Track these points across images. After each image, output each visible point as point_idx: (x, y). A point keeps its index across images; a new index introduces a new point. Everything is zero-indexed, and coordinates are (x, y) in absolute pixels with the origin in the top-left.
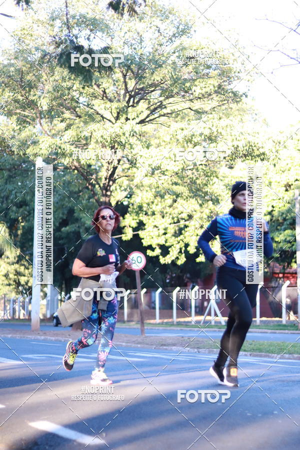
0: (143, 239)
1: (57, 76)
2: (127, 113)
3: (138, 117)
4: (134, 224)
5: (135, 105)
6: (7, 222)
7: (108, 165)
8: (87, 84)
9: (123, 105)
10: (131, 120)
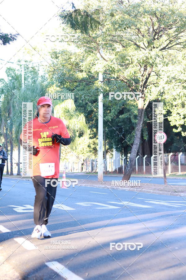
0: (170, 122)
1: (108, 22)
2: (153, 43)
3: (160, 46)
4: (164, 112)
5: (159, 37)
6: (86, 113)
7: (142, 77)
8: (127, 26)
9: (151, 39)
10: (156, 48)
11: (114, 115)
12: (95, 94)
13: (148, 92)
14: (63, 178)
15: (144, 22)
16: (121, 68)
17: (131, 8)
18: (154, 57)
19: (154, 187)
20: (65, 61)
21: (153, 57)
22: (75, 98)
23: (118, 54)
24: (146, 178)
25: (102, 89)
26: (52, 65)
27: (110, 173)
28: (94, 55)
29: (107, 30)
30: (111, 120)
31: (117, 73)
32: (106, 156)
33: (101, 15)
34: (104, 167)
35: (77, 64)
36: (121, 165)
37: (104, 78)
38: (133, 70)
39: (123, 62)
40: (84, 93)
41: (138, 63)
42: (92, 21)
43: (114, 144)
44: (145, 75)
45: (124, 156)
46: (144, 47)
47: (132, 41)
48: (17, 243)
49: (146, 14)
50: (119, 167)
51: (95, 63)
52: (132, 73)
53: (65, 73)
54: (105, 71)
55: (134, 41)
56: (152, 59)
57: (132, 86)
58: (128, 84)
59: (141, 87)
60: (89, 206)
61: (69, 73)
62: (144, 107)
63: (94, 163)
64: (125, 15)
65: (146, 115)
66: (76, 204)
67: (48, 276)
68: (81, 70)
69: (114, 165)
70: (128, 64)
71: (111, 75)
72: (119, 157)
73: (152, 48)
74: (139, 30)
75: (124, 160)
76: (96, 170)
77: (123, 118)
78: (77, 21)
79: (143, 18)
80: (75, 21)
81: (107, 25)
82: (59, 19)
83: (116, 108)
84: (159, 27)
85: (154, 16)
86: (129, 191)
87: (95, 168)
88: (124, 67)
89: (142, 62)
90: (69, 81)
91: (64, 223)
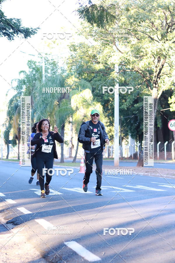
1: (124, 16)
2: (166, 37)
3: (173, 38)
5: (172, 30)
6: (103, 102)
7: (156, 68)
8: (142, 20)
9: (164, 32)
10: (169, 41)
11: (130, 104)
12: (111, 84)
13: (161, 82)
14: (81, 163)
15: (157, 16)
16: (136, 60)
17: (145, 3)
18: (168, 49)
19: (167, 172)
20: (83, 53)
21: (166, 49)
22: (93, 88)
23: (133, 46)
24: (159, 163)
25: (118, 79)
26: (71, 57)
27: (126, 159)
28: (110, 47)
29: (122, 24)
30: (126, 109)
31: (132, 64)
32: (122, 143)
33: (117, 10)
34: (120, 153)
35: (94, 56)
36: (136, 151)
37: (120, 69)
38: (148, 62)
39: (138, 54)
40: (101, 83)
41: (152, 55)
42: (108, 15)
43: (129, 131)
44: (158, 66)
45: (139, 143)
46: (158, 40)
47: (146, 34)
48: (38, 223)
49: (159, 8)
50: (134, 153)
51: (111, 55)
52: (147, 65)
53: (83, 64)
54: (121, 63)
55: (148, 34)
56: (165, 51)
57: (147, 77)
58: (143, 74)
59: (155, 78)
60: (106, 190)
61: (86, 65)
62: (157, 96)
63: (111, 149)
64: (140, 9)
65: (159, 104)
66: (93, 187)
67: (67, 254)
68: (97, 62)
69: (129, 151)
70: (142, 56)
71: (126, 66)
72: (135, 143)
73: (166, 41)
74: (153, 23)
75: (139, 146)
76: (112, 156)
77: (138, 107)
78: (94, 15)
79: (157, 12)
80: (91, 15)
81: (122, 19)
82: (76, 14)
83: (131, 98)
84: (172, 21)
85: (168, 11)
86: (144, 176)
87: (111, 154)
88: (139, 59)
89: (156, 54)
90: (87, 72)
91: (82, 206)
